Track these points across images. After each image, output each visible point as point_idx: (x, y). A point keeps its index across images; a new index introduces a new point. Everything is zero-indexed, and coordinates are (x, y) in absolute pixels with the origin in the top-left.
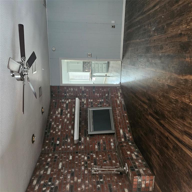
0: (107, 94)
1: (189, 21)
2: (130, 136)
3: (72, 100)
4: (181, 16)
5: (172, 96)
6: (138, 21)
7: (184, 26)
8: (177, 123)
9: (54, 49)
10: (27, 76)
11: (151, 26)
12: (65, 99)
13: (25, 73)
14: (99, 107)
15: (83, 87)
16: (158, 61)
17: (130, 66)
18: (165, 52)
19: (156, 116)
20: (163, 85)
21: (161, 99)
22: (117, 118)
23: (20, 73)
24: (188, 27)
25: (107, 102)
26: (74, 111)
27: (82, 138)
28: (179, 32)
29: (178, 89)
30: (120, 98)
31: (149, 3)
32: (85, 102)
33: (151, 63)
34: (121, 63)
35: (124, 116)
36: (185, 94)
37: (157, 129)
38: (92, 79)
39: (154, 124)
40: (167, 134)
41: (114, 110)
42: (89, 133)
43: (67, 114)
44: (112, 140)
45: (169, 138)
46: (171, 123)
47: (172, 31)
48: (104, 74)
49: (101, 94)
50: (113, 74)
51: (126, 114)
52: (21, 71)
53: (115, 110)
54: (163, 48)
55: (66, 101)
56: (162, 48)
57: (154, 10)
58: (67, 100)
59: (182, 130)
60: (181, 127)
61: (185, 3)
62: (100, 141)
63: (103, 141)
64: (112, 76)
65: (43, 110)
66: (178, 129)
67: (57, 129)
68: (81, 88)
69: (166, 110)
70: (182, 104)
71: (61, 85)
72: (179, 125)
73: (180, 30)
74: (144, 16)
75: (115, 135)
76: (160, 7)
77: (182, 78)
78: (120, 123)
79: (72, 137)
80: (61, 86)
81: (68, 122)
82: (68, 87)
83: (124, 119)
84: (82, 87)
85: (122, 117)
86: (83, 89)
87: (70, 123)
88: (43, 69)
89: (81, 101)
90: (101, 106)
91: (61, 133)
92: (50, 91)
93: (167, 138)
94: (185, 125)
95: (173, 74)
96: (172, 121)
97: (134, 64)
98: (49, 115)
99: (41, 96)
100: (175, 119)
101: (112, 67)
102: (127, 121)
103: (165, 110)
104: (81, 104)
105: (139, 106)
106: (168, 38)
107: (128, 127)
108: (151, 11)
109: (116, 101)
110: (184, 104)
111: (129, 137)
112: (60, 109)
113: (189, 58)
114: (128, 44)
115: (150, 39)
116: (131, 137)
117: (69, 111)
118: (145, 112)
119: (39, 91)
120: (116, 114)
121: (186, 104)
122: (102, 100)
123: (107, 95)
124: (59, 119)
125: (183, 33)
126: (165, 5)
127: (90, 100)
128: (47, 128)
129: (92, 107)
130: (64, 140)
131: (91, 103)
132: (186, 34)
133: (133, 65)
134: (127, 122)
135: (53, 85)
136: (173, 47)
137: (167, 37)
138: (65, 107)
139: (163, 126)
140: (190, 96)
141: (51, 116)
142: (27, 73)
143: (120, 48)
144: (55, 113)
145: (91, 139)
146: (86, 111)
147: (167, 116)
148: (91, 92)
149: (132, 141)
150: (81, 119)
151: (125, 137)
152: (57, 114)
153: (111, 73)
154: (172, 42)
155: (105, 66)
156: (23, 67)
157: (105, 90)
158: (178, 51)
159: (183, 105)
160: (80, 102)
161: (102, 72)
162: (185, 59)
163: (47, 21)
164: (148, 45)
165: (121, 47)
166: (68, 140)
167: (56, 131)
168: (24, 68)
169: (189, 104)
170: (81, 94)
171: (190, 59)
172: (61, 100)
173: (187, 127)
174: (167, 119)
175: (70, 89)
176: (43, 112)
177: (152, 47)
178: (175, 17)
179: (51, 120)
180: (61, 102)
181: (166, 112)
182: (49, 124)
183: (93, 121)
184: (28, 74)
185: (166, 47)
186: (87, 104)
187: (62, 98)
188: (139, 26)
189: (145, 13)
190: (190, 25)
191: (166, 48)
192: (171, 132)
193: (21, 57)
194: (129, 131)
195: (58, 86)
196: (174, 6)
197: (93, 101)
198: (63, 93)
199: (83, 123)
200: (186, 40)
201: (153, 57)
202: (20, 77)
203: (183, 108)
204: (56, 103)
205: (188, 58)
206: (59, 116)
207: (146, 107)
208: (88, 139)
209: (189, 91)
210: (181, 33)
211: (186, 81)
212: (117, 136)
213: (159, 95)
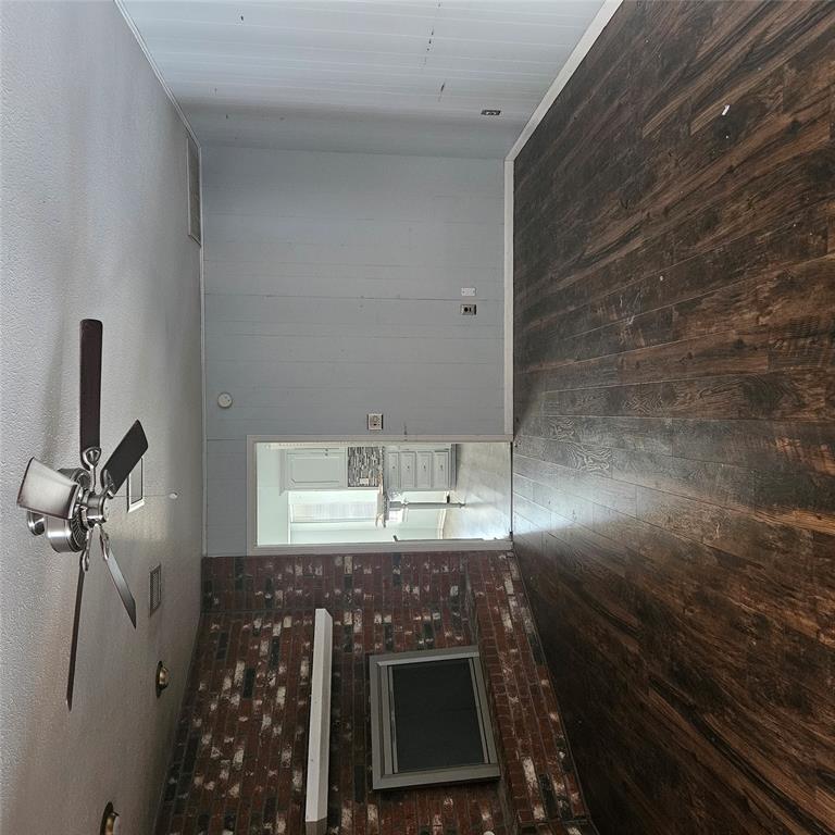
0: (456, 588)
1: (765, 298)
2: (574, 791)
3: (301, 618)
4: (730, 277)
5: (738, 598)
6: (566, 291)
7: (747, 316)
8: (777, 730)
9: (224, 401)
10: (102, 530)
11: (619, 312)
12: (267, 618)
13: (91, 517)
14: (420, 648)
15: (348, 559)
16: (662, 448)
17: (549, 464)
18: (686, 413)
19: (681, 692)
20: (695, 549)
21: (692, 611)
22: (507, 702)
23: (70, 517)
24: (763, 320)
25: (458, 625)
26: (306, 674)
27: (345, 811)
28: (733, 336)
29: (762, 571)
30: (513, 603)
31: (602, 226)
32: (358, 628)
33: (634, 456)
34: (509, 450)
35: (535, 690)
36: (793, 590)
37: (694, 755)
38: (386, 518)
39: (674, 728)
40: (740, 783)
41: (490, 663)
42: (379, 783)
43: (272, 692)
44: (486, 817)
45: (752, 805)
46: (751, 728)
47: (702, 334)
48: (441, 497)
49: (428, 589)
50: (478, 496)
51: (544, 682)
52: (76, 509)
53: (497, 661)
54: (674, 396)
55: (269, 625)
56: (670, 396)
57: (623, 252)
58: (276, 622)
59: (803, 765)
60: (797, 748)
61: (740, 234)
62: (431, 823)
63: (446, 821)
64: (474, 505)
65: (161, 675)
66: (788, 758)
67: (225, 767)
68: (338, 562)
69: (721, 663)
70: (786, 640)
71: (250, 553)
72: (790, 736)
73: (734, 331)
74: (589, 271)
75: (502, 791)
76: (645, 244)
77: (769, 522)
78: (519, 724)
79: (298, 807)
80: (251, 559)
81: (277, 731)
82: (283, 560)
83: (539, 707)
84: (343, 556)
85: (530, 695)
86: (349, 565)
87: (289, 731)
88: (174, 496)
89: (339, 623)
90: (430, 646)
91: (242, 789)
92: (199, 586)
93: (743, 803)
94: (813, 737)
95: (730, 501)
96: (755, 717)
97: (564, 455)
98: (188, 701)
99: (157, 607)
100: (768, 711)
101: (474, 466)
102: (553, 716)
103: (718, 667)
104: (340, 634)
105: (600, 642)
106: (690, 356)
107: (560, 743)
108: (614, 257)
109: (498, 619)
110: (797, 638)
111: (567, 800)
112: (240, 667)
113: (787, 440)
114: (532, 373)
115: (620, 359)
116: (574, 796)
117: (284, 675)
118: (632, 671)
119: (152, 587)
120: (501, 679)
121: (803, 638)
122: (436, 616)
123: (454, 590)
124: (236, 714)
125: (747, 340)
126: (665, 236)
127: (378, 619)
128: (177, 767)
129: (389, 648)
130: (258, 825)
131: (384, 633)
132: (762, 347)
133: (558, 460)
134: (554, 723)
135: (215, 553)
136: (714, 392)
137: (687, 353)
138: (265, 657)
139: (719, 743)
140: (815, 602)
141: (200, 704)
142: (100, 517)
143: (503, 389)
144: (217, 686)
145: (387, 816)
146: (363, 670)
147: (731, 693)
148: (385, 581)
149: (583, 817)
150: (337, 711)
151: (548, 798)
152: (226, 692)
153: (468, 489)
154: (708, 374)
155: (441, 461)
156: (84, 493)
157: (446, 568)
158: (740, 412)
159: (794, 641)
160: (335, 627)
161: (432, 488)
162: (772, 445)
163: (202, 295)
164: (615, 383)
165: (506, 387)
166: (275, 826)
167: (222, 776)
168: (92, 495)
169: (818, 637)
170: (338, 591)
171: (790, 444)
172: (249, 620)
173: (827, 747)
174: (734, 710)
175: (291, 571)
176: (165, 687)
177: (632, 389)
178: (710, 282)
179: (198, 723)
180: (247, 631)
181: (725, 675)
182: (186, 744)
183: (393, 718)
184: (104, 520)
185: (688, 391)
186: (368, 637)
187: (254, 613)
188: (572, 308)
189: (589, 262)
190: (771, 311)
191: (686, 395)
192: (756, 771)
193: (82, 451)
194: (566, 765)
195: (239, 560)
196: (698, 240)
197: (396, 621)
198: (259, 590)
199: (347, 731)
200: (766, 367)
201: (640, 430)
202: (68, 533)
203: (796, 655)
204: (224, 637)
205: (784, 442)
206: (236, 700)
207: (633, 648)
208: (372, 814)
209: (806, 581)
210: (740, 342)
211: (789, 534)
212: (510, 792)
213: (682, 593)
